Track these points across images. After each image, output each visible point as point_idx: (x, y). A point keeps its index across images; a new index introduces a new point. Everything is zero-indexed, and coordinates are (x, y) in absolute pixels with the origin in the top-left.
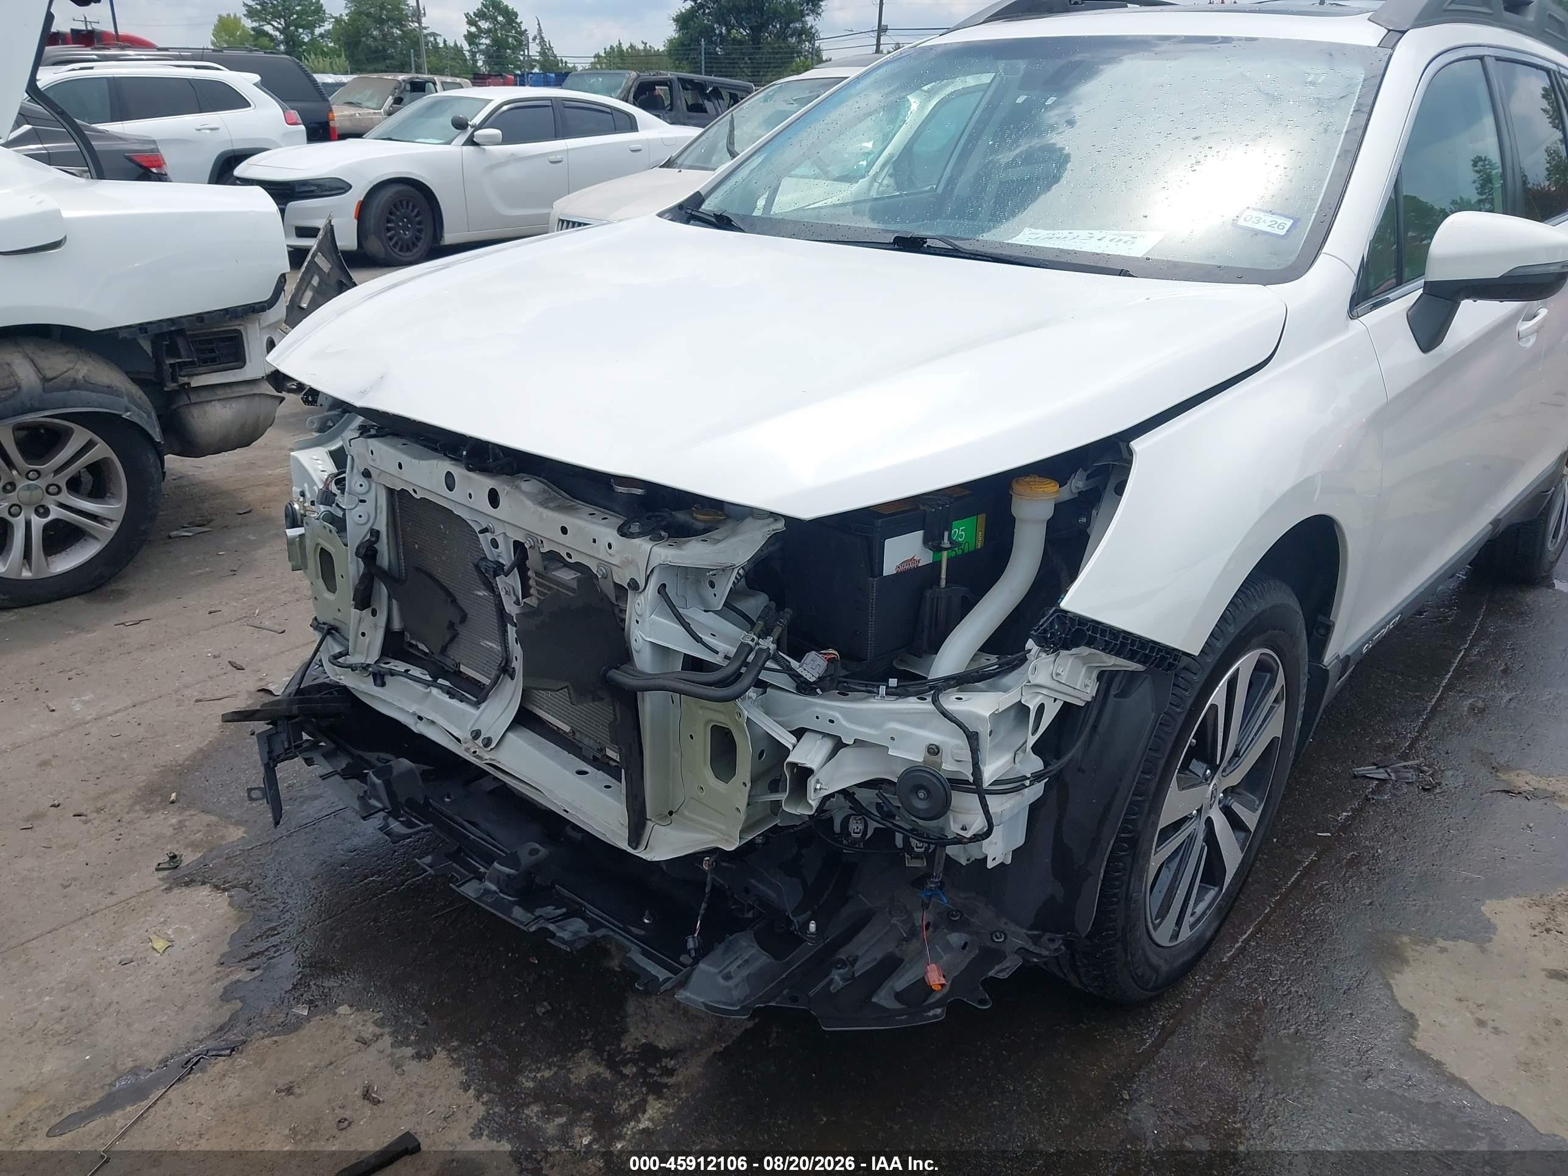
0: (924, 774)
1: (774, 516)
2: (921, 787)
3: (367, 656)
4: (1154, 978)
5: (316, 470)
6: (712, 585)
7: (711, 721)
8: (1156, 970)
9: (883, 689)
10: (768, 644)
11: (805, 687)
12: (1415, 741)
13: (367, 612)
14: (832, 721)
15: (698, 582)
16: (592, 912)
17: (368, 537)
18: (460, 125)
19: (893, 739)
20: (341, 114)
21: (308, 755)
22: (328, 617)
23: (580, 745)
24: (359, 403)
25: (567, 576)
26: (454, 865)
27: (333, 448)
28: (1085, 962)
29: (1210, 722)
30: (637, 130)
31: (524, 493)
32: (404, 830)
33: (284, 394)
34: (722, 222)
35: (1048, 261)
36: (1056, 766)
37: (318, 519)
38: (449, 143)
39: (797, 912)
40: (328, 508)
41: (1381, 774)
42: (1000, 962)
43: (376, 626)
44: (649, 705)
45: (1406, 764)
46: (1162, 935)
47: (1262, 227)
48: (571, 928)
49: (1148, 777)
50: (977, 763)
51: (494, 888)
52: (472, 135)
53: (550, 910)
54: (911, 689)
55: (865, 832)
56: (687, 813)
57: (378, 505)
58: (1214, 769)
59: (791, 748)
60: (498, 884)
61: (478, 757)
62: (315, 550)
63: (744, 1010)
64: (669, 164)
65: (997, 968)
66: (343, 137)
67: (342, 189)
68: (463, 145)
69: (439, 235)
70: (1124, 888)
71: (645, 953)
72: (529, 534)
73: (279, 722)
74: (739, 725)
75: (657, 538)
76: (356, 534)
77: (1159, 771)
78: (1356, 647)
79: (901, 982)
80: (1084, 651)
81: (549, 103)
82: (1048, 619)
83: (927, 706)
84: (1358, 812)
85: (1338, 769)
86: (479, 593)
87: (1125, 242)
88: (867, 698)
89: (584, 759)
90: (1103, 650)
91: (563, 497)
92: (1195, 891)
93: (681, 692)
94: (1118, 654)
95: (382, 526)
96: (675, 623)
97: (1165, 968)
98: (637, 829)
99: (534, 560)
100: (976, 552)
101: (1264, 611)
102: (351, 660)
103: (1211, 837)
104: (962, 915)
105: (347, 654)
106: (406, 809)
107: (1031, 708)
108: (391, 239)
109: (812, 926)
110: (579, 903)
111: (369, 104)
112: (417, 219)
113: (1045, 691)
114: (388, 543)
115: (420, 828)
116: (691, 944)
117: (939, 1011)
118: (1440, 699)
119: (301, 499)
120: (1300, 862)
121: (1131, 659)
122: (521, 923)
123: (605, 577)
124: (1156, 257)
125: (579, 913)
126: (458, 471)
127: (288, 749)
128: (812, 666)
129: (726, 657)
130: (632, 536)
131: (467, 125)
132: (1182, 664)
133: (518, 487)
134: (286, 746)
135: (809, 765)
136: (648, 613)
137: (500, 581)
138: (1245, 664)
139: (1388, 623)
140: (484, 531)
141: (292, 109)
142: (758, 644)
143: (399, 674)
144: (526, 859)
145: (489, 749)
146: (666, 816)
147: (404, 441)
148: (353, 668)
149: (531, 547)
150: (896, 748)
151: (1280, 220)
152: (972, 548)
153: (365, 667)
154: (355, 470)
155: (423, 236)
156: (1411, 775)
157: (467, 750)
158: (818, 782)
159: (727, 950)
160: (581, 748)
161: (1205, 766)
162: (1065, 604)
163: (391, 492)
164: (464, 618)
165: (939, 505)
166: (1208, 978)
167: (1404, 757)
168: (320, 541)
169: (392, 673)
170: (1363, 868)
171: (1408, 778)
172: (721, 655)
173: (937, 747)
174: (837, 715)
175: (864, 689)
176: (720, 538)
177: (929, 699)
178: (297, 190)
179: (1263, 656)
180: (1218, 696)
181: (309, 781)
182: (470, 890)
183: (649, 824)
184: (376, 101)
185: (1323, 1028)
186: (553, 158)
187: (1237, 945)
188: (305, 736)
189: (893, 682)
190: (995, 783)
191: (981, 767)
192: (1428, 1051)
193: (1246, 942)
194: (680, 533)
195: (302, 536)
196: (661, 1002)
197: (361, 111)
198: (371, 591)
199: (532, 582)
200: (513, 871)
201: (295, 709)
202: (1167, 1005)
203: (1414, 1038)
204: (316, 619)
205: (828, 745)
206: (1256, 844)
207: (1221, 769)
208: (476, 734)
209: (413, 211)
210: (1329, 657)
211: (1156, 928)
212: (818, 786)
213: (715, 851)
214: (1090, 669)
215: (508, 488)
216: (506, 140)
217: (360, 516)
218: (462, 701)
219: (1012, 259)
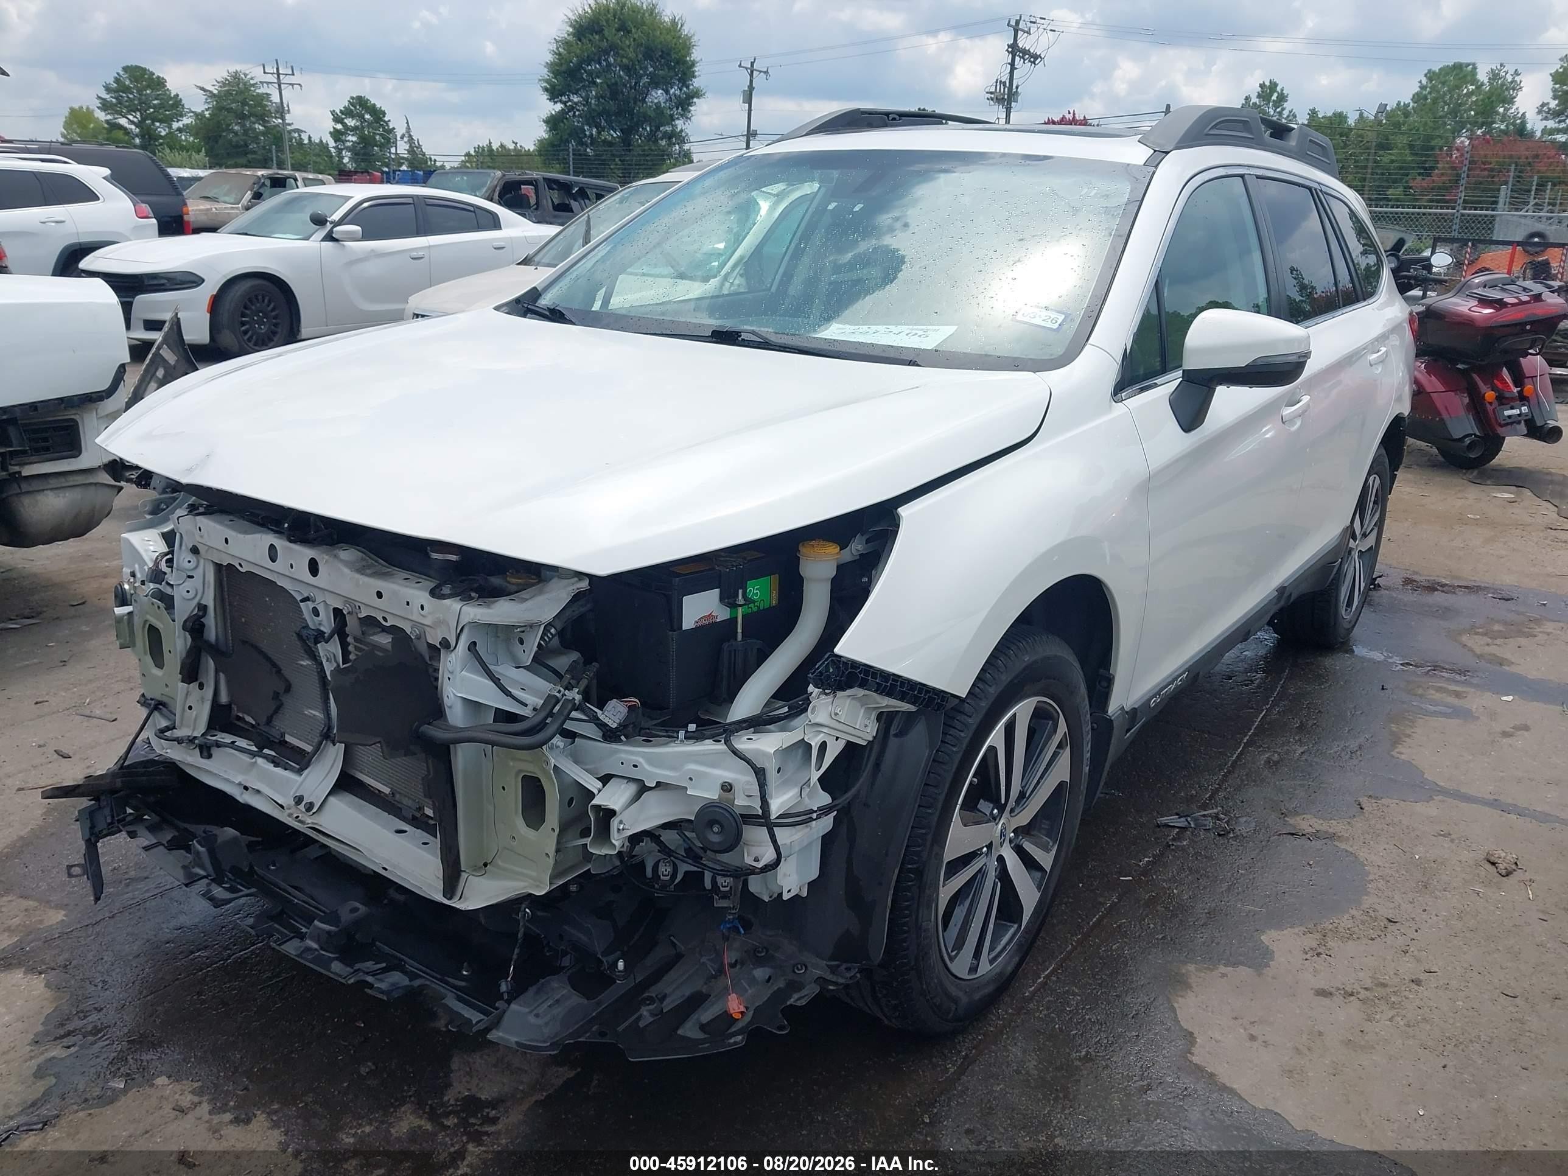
0: (717, 809)
1: (580, 575)
2: (717, 822)
3: (194, 730)
4: (953, 1009)
5: (146, 551)
6: (521, 642)
7: (520, 771)
8: (956, 1001)
9: (682, 734)
10: (575, 695)
11: (610, 735)
12: (1215, 792)
13: (194, 686)
14: (635, 766)
15: (508, 641)
16: (411, 965)
17: (196, 611)
18: (319, 221)
19: (691, 779)
20: (195, 208)
21: (131, 828)
22: (156, 694)
23: (400, 805)
24: (184, 480)
25: (384, 640)
26: (276, 925)
27: (166, 530)
28: (885, 992)
29: (991, 763)
30: (500, 228)
31: (342, 561)
32: (227, 895)
33: (123, 484)
34: (555, 315)
35: (847, 353)
36: (843, 800)
37: (146, 596)
38: (307, 239)
39: (606, 953)
40: (158, 586)
41: (1181, 822)
42: (799, 990)
43: (203, 699)
44: (462, 757)
45: (1206, 813)
46: (960, 966)
47: (1038, 321)
48: (391, 980)
49: (930, 811)
50: (765, 796)
51: (315, 946)
52: (331, 231)
53: (369, 965)
54: (708, 733)
55: (674, 875)
56: (500, 863)
57: (206, 580)
58: (1002, 808)
59: (596, 792)
60: (318, 941)
61: (301, 822)
62: (144, 627)
63: (553, 1046)
64: (526, 262)
65: (796, 996)
66: (197, 231)
67: (194, 282)
68: (322, 240)
69: (296, 329)
70: (914, 917)
71: (459, 999)
72: (348, 600)
73: (103, 798)
74: (545, 772)
75: (466, 598)
76: (184, 609)
77: (940, 805)
78: (1143, 701)
79: (706, 1015)
80: (859, 692)
81: (410, 200)
82: (823, 663)
83: (721, 747)
84: (1157, 860)
85: (1144, 820)
86: (302, 663)
87: (920, 336)
88: (667, 743)
89: (403, 819)
90: (876, 691)
91: (380, 564)
92: (991, 926)
93: (493, 744)
94: (889, 694)
95: (209, 600)
96: (482, 676)
97: (964, 1000)
98: (452, 880)
99: (352, 626)
100: (771, 609)
101: (1035, 662)
102: (177, 733)
103: (1003, 874)
104: (767, 951)
105: (174, 728)
106: (230, 875)
107: (813, 744)
108: (245, 332)
109: (621, 964)
110: (396, 957)
111: (227, 199)
112: (273, 314)
113: (825, 730)
114: (216, 618)
115: (241, 894)
116: (504, 988)
117: (740, 1038)
118: (1241, 754)
119: (132, 580)
120: (1103, 904)
121: (902, 699)
122: (340, 976)
123: (418, 638)
124: (944, 349)
125: (399, 967)
126: (280, 543)
127: (112, 823)
128: (614, 713)
129: (535, 709)
130: (443, 597)
131: (327, 221)
132: (949, 706)
133: (336, 556)
134: (109, 821)
135: (611, 807)
136: (459, 669)
137: (322, 649)
138: (1023, 710)
139: (1176, 679)
140: (306, 599)
141: (143, 202)
142: (564, 695)
143: (225, 745)
144: (346, 916)
145: (311, 813)
146: (481, 868)
147: (231, 517)
148: (179, 741)
149: (349, 613)
150: (694, 788)
151: (1054, 315)
152: (767, 605)
153: (191, 740)
154: (183, 547)
155: (279, 330)
156: (1210, 823)
157: (290, 815)
158: (621, 822)
159: (537, 992)
160: (401, 809)
161: (991, 805)
162: (837, 650)
163: (218, 567)
164: (288, 689)
165: (733, 566)
166: (1010, 1011)
167: (1204, 807)
168: (148, 617)
169: (218, 745)
170: (1159, 908)
171: (1205, 825)
172: (530, 707)
173: (730, 785)
174: (641, 760)
175: (665, 734)
176: (528, 597)
177: (723, 741)
178: (146, 282)
179: (1039, 704)
180: (996, 737)
181: (136, 864)
182: (291, 948)
183: (464, 875)
184: (234, 196)
185: (1111, 1049)
186: (414, 254)
187: (1040, 980)
188: (129, 811)
189: (692, 727)
190: (780, 817)
191: (769, 800)
192: (1203, 1064)
193: (1048, 977)
194: (490, 594)
195: (130, 614)
196: (485, 1057)
197: (218, 206)
198: (198, 665)
199: (351, 648)
200: (332, 928)
201: (119, 783)
202: (970, 1037)
203: (1192, 1054)
204: (143, 695)
205: (631, 789)
206: (1052, 885)
207: (1008, 809)
208: (299, 800)
209: (268, 306)
210: (1113, 708)
211: (952, 959)
212: (621, 828)
213: (529, 899)
214: (869, 710)
215: (326, 557)
216: (366, 236)
217: (188, 592)
218: (286, 769)
219: (815, 351)
